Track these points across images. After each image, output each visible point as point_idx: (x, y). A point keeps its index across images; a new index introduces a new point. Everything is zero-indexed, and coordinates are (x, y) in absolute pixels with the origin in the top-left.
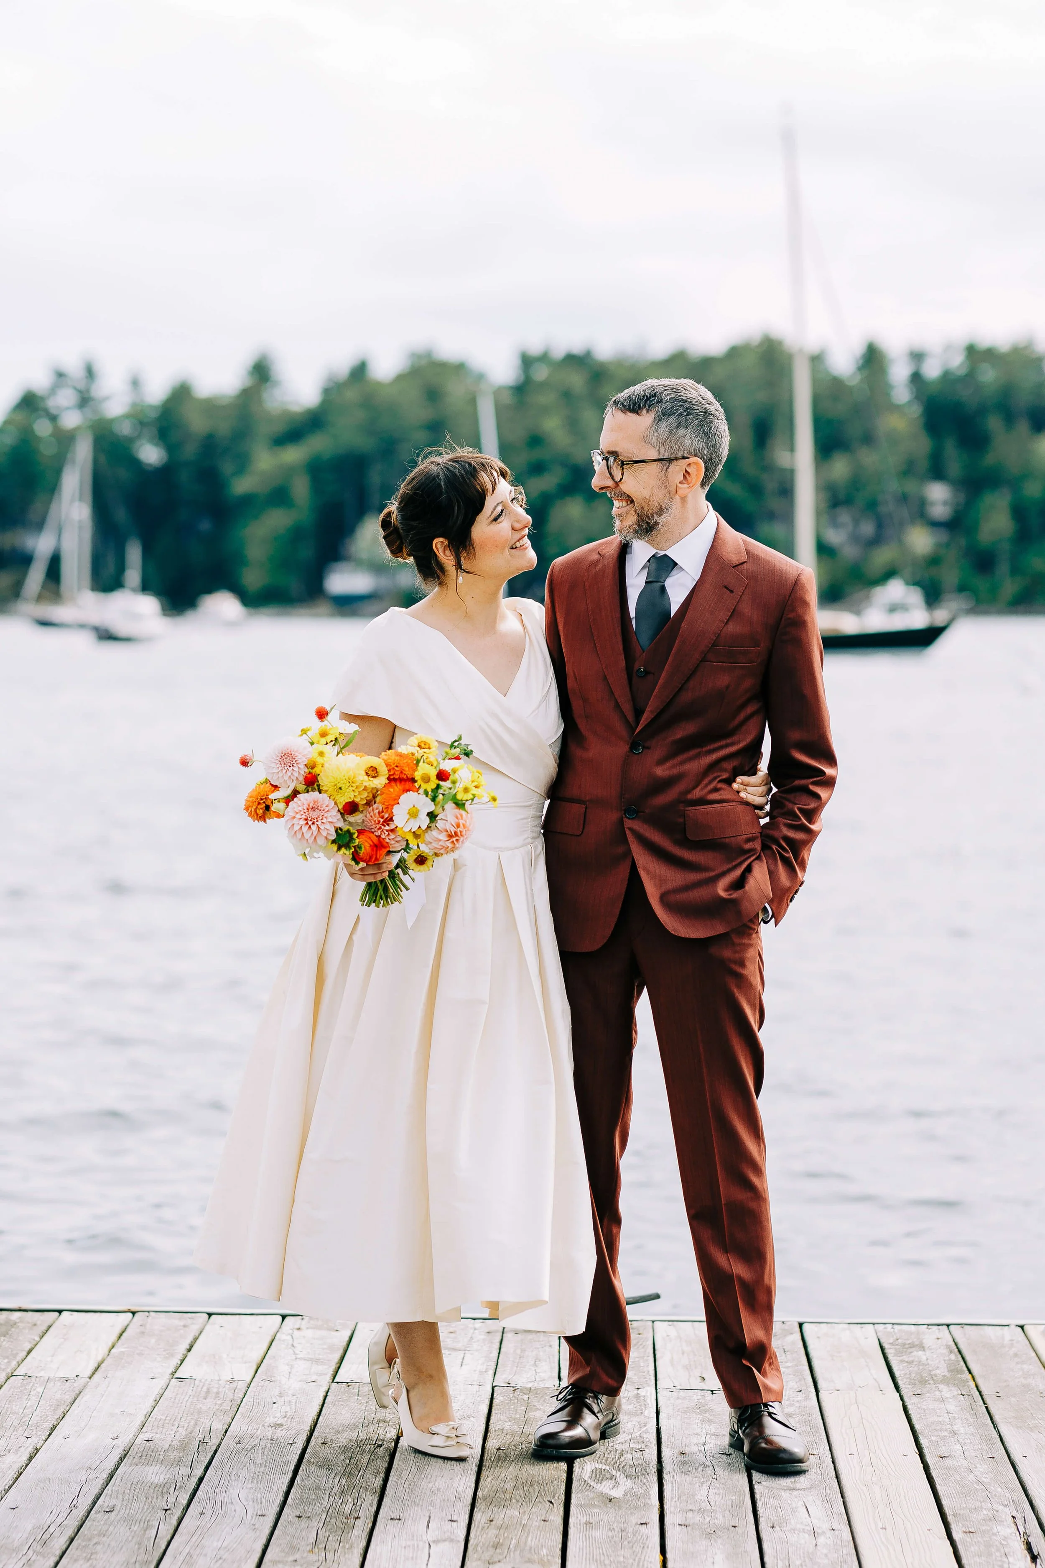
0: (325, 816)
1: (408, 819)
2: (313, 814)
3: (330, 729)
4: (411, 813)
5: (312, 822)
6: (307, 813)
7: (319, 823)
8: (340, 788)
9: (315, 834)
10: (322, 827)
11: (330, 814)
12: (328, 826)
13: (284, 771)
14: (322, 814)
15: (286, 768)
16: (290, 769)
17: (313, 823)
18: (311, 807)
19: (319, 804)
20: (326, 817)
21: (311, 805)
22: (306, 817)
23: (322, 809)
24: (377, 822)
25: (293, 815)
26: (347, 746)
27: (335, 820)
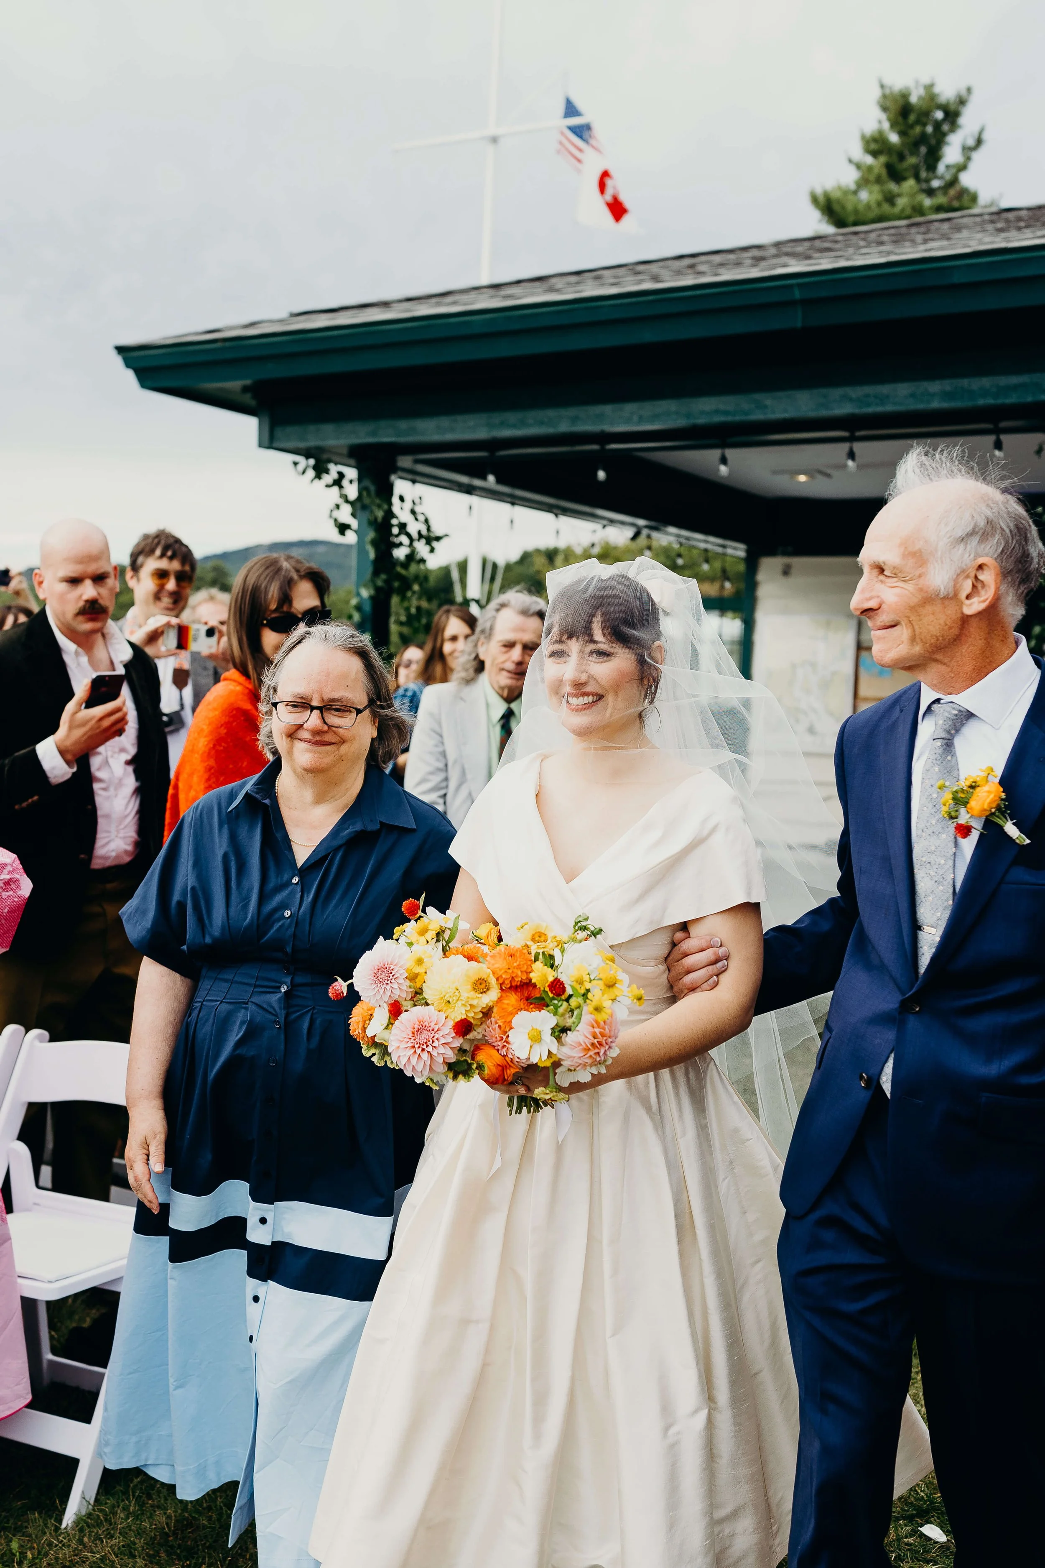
0: (436, 1037)
1: (531, 1047)
2: (423, 1037)
3: (429, 923)
4: (532, 1037)
5: (420, 1049)
6: (413, 1038)
7: (430, 1049)
8: (449, 1002)
9: (428, 1063)
10: (435, 1053)
11: (441, 1033)
12: (442, 1050)
13: (382, 991)
14: (432, 1035)
15: (383, 987)
16: (388, 987)
17: (423, 1050)
18: (416, 1029)
19: (426, 1023)
20: (437, 1039)
21: (416, 1027)
22: (412, 1045)
23: (431, 1029)
24: (499, 1039)
25: (397, 1045)
26: (453, 939)
27: (450, 1040)
